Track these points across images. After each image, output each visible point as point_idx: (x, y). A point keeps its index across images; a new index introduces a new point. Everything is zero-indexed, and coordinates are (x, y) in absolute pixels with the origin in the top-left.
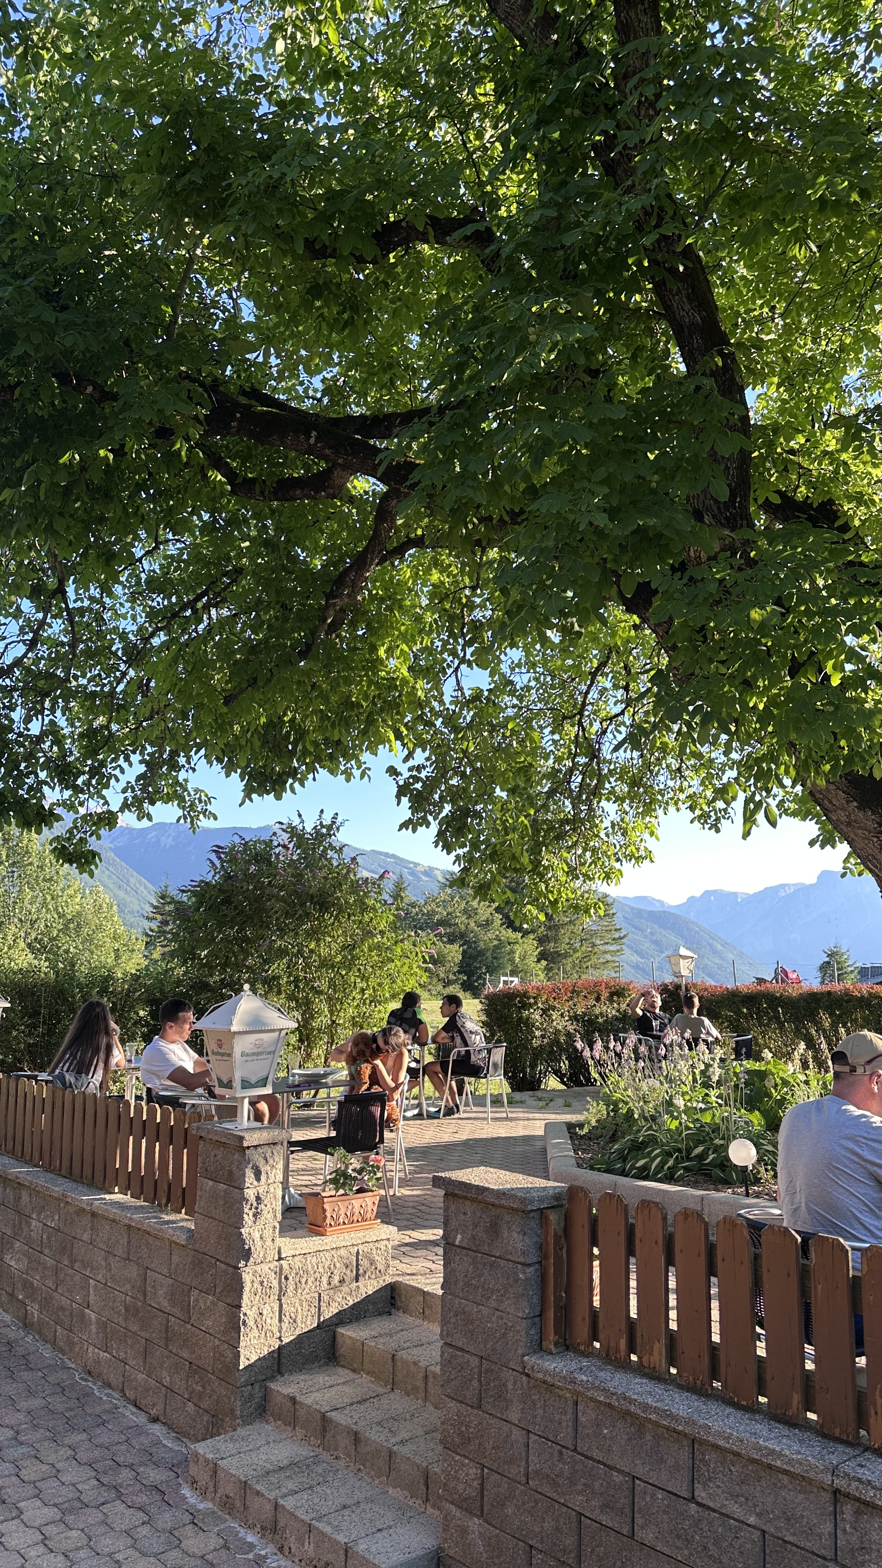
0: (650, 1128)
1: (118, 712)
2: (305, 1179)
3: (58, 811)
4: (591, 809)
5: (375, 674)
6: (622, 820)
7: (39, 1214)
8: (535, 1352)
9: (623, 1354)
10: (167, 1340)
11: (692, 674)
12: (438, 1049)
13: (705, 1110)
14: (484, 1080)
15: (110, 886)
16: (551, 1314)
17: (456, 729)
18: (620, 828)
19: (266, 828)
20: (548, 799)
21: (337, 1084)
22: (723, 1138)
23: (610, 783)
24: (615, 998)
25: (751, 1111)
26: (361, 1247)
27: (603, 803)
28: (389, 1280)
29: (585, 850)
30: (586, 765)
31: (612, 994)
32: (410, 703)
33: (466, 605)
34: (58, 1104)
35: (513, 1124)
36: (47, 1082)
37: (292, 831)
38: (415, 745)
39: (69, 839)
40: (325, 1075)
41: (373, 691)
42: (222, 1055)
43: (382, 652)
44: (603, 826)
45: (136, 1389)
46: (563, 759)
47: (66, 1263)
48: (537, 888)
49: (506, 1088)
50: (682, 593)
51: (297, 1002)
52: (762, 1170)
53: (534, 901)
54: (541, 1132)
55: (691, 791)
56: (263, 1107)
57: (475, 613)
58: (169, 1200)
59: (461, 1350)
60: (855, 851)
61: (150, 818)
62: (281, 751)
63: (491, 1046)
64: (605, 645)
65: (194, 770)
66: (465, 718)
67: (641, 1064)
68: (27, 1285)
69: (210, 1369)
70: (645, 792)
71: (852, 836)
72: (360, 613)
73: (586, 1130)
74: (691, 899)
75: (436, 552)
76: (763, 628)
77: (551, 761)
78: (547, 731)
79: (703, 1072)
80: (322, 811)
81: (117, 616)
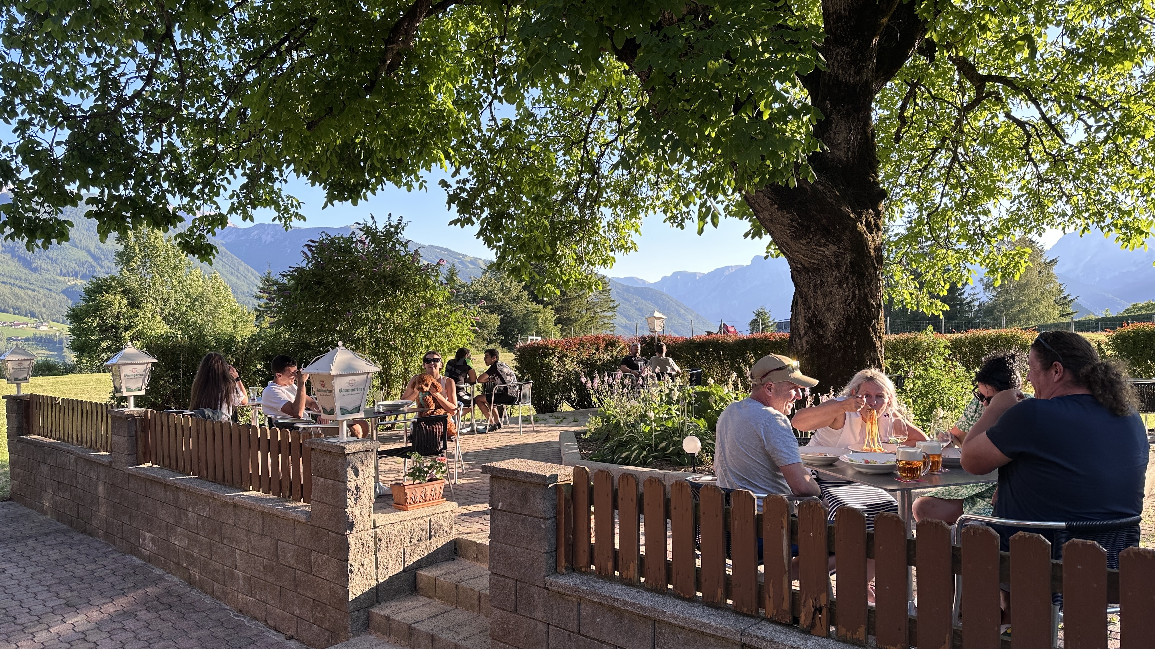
0: (631, 432)
1: (222, 135)
2: (390, 476)
3: (180, 213)
4: (593, 213)
5: (427, 106)
6: (615, 221)
7: (194, 508)
8: (552, 574)
9: (610, 571)
10: (296, 586)
11: (666, 110)
12: (484, 387)
13: (668, 419)
14: (517, 407)
15: (224, 273)
16: (563, 549)
17: (492, 151)
18: (614, 227)
19: (346, 228)
20: (561, 205)
21: (411, 411)
22: (679, 436)
23: (607, 193)
24: (609, 348)
25: (699, 419)
26: (432, 517)
27: (602, 208)
28: (452, 537)
29: (589, 243)
30: (589, 179)
31: (607, 345)
32: (455, 131)
33: (496, 52)
34: (202, 430)
35: (538, 434)
36: (191, 416)
37: (367, 230)
38: (460, 163)
39: (190, 235)
40: (402, 405)
41: (425, 121)
42: (325, 391)
43: (431, 89)
44: (602, 225)
45: (275, 619)
46: (572, 175)
47: (217, 540)
48: (554, 271)
49: (533, 412)
50: (659, 47)
51: (378, 356)
52: (705, 456)
53: (552, 282)
54: (558, 439)
55: (665, 199)
56: (358, 428)
57: (504, 58)
58: (291, 493)
59: (504, 576)
60: (775, 241)
61: (252, 220)
62: (354, 167)
63: (522, 383)
64: (603, 86)
65: (286, 181)
66: (498, 142)
67: (626, 391)
68: (189, 557)
69: (328, 602)
70: (632, 200)
71: (773, 229)
72: (413, 57)
73: (588, 436)
74: (665, 278)
75: (472, 8)
76: (716, 75)
77: (563, 177)
78: (560, 153)
79: (667, 395)
80: (390, 215)
81: (216, 57)
